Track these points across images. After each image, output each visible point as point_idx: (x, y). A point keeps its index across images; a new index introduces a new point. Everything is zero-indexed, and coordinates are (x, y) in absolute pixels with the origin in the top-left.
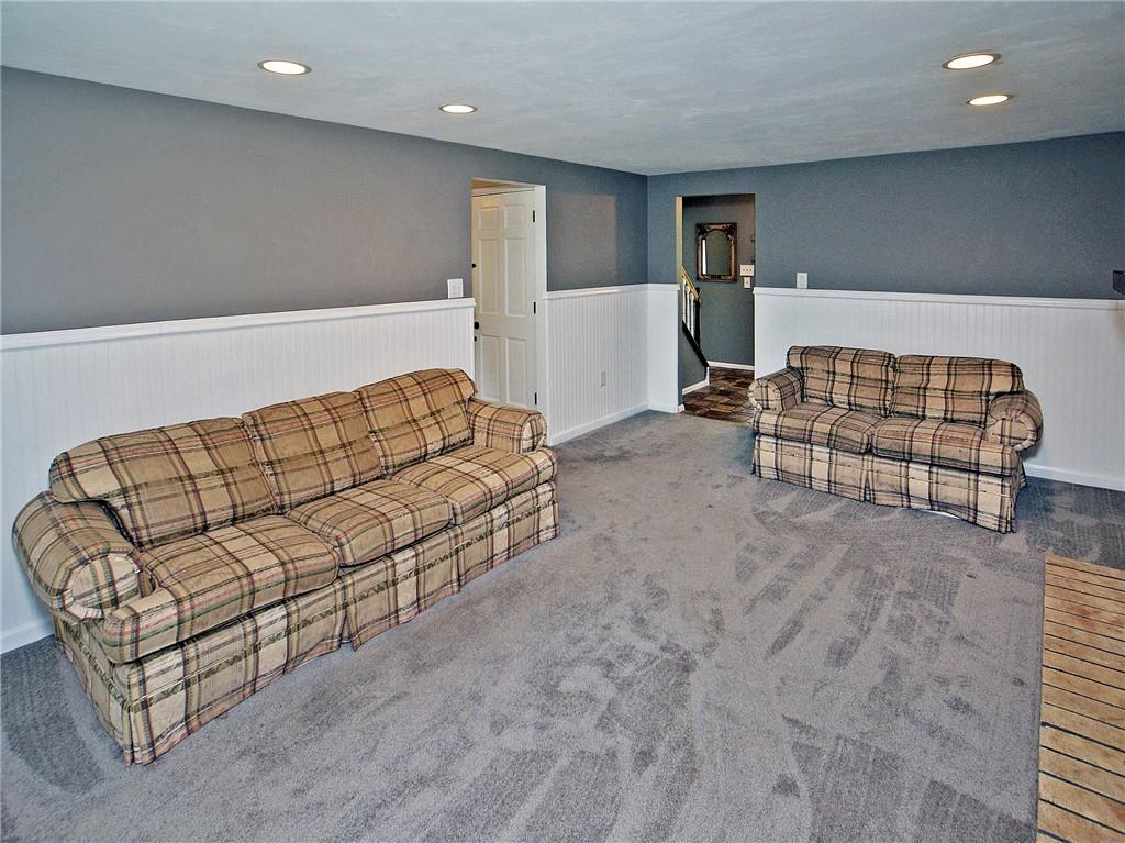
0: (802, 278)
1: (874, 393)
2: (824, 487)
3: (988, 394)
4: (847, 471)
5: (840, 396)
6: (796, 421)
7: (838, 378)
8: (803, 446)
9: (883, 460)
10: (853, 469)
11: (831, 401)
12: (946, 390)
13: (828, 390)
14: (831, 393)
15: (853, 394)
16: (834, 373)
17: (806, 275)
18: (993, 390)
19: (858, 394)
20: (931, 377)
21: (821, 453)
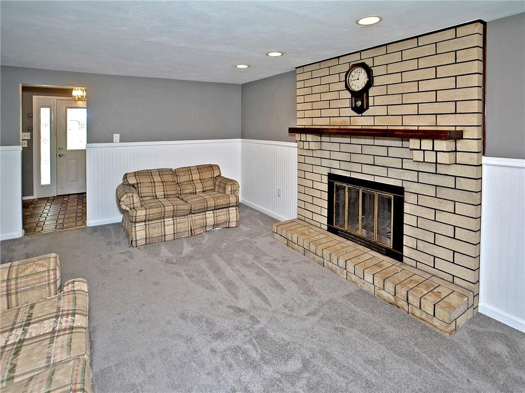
0: (117, 137)
1: (173, 188)
2: (172, 237)
3: (213, 177)
4: (182, 225)
5: (160, 193)
6: (155, 209)
7: (156, 184)
8: (160, 221)
9: (196, 215)
10: (184, 224)
11: (156, 196)
12: (200, 179)
13: (153, 191)
14: (155, 192)
15: (165, 190)
16: (154, 182)
17: (119, 135)
18: (215, 176)
19: (168, 190)
20: (193, 175)
21: (169, 221)
